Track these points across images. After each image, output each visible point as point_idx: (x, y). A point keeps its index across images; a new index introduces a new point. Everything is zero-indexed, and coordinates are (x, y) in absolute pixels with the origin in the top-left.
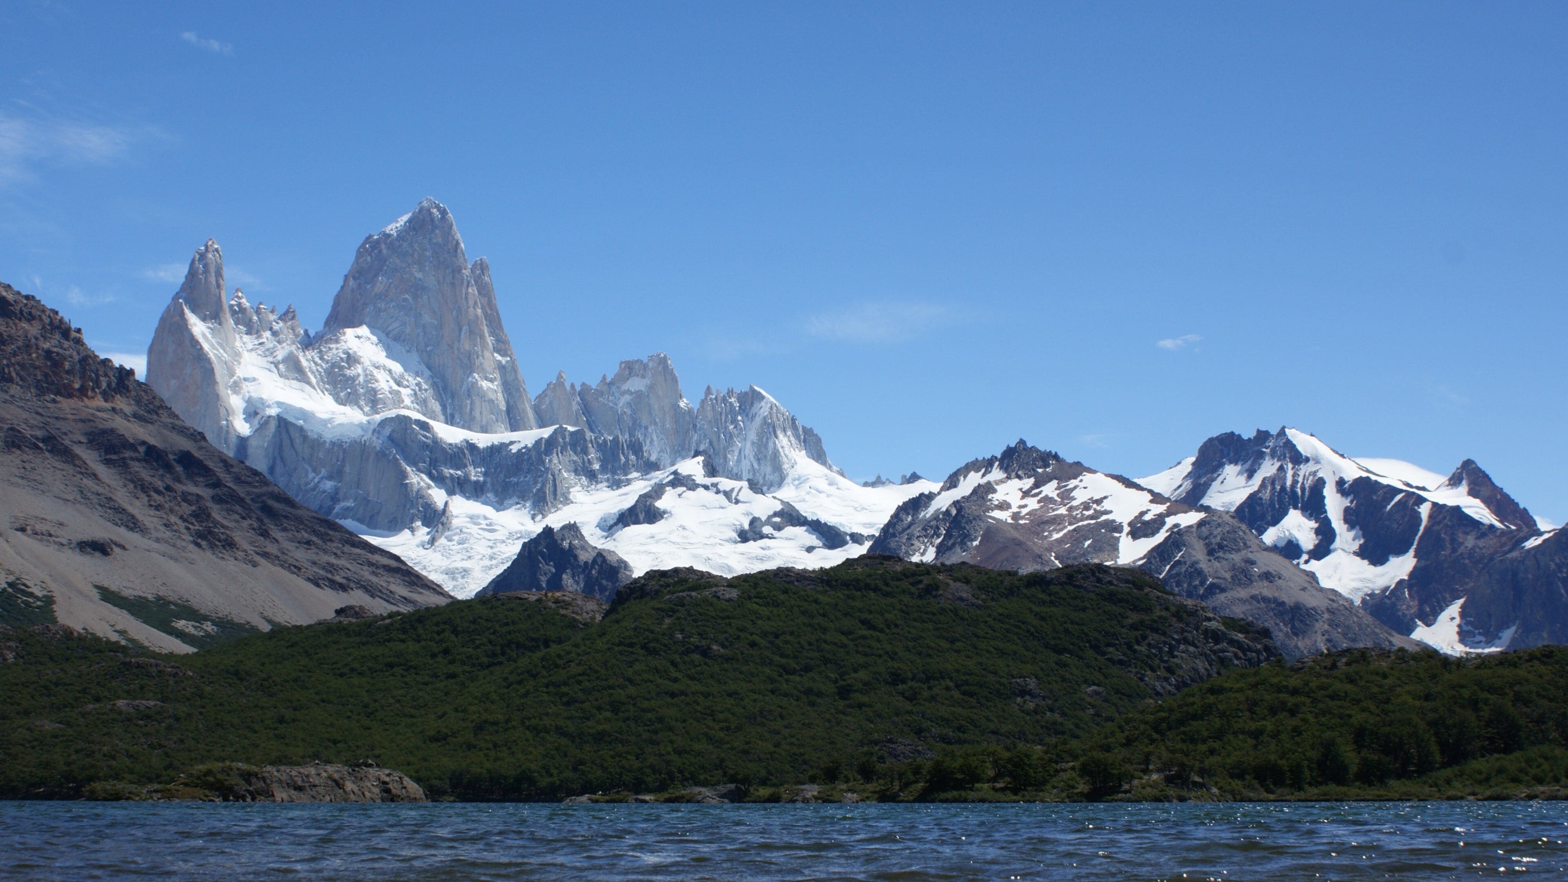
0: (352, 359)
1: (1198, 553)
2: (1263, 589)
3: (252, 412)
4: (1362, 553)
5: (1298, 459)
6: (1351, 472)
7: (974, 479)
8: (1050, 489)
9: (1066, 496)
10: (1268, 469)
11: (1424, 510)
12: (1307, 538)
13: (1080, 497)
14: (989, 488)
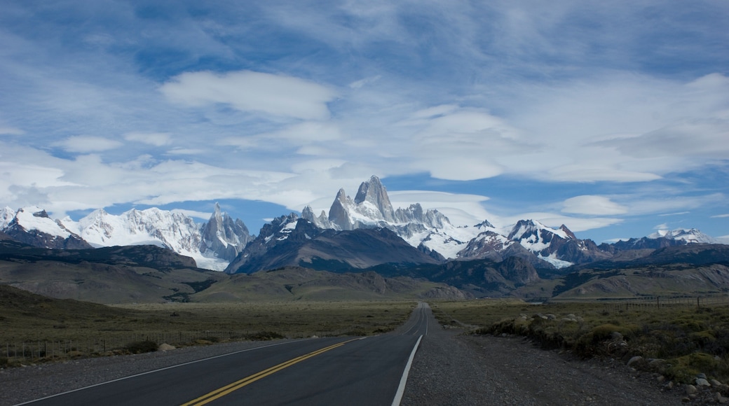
0: (365, 208)
1: (513, 248)
2: (521, 253)
3: (354, 219)
4: (543, 242)
5: (533, 225)
6: (543, 227)
7: (482, 236)
8: (493, 238)
9: (495, 239)
10: (529, 227)
11: (553, 235)
12: (534, 240)
13: (497, 239)
14: (484, 238)
